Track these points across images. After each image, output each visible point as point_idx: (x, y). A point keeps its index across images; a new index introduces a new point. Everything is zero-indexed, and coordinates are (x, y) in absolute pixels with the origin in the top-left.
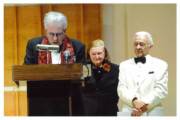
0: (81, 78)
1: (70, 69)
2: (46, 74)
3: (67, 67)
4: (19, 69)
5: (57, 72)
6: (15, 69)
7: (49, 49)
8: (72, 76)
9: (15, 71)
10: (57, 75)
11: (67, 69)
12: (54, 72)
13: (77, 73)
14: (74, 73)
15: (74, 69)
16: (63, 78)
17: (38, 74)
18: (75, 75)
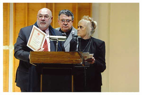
0: (80, 63)
1: (72, 56)
2: (55, 59)
3: (71, 54)
4: (35, 54)
5: (63, 58)
6: (32, 54)
7: (58, 39)
8: (74, 61)
9: (32, 56)
10: (63, 60)
11: (71, 56)
12: (61, 57)
13: (78, 59)
14: (75, 59)
15: (76, 56)
16: (67, 62)
17: (49, 59)
18: (77, 61)
